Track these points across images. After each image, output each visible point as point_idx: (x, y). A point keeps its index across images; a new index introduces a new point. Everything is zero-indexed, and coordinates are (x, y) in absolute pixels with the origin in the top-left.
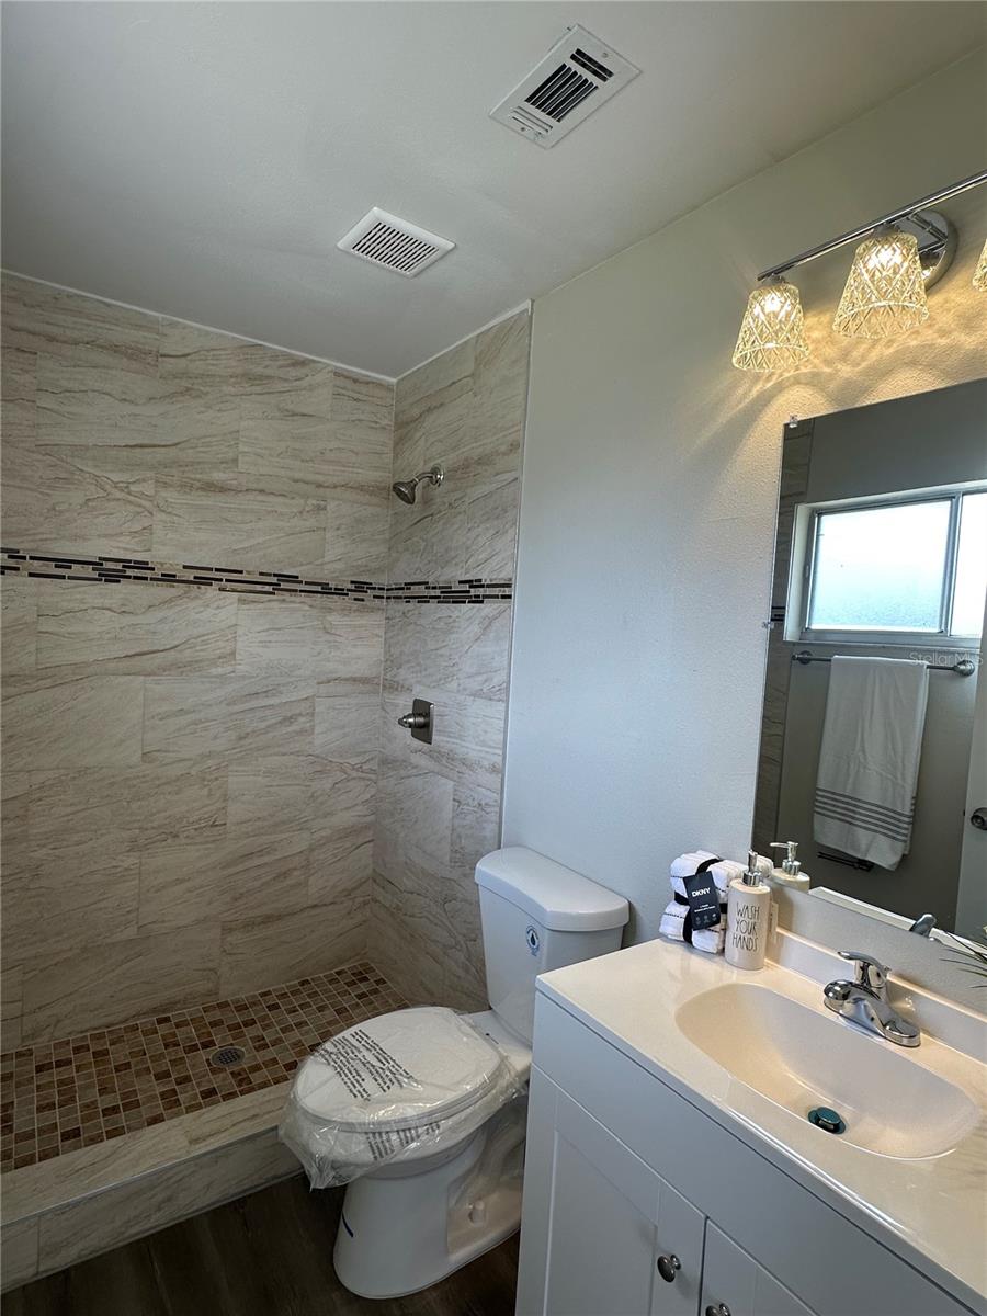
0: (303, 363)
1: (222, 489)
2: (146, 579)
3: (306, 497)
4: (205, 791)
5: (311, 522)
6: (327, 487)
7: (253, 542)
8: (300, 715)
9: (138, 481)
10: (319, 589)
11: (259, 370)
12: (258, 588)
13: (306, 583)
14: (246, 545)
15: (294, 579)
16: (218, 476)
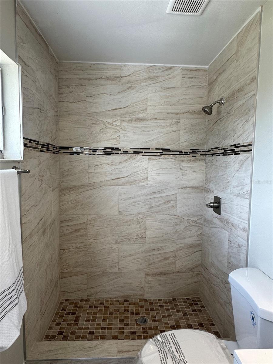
0: (170, 68)
1: (141, 120)
2: (118, 153)
3: (172, 119)
4: (139, 226)
5: (174, 128)
6: (180, 114)
7: (153, 138)
8: (171, 200)
9: (115, 121)
10: (178, 153)
11: (154, 74)
12: (155, 154)
13: (173, 151)
14: (151, 139)
15: (168, 150)
16: (141, 116)
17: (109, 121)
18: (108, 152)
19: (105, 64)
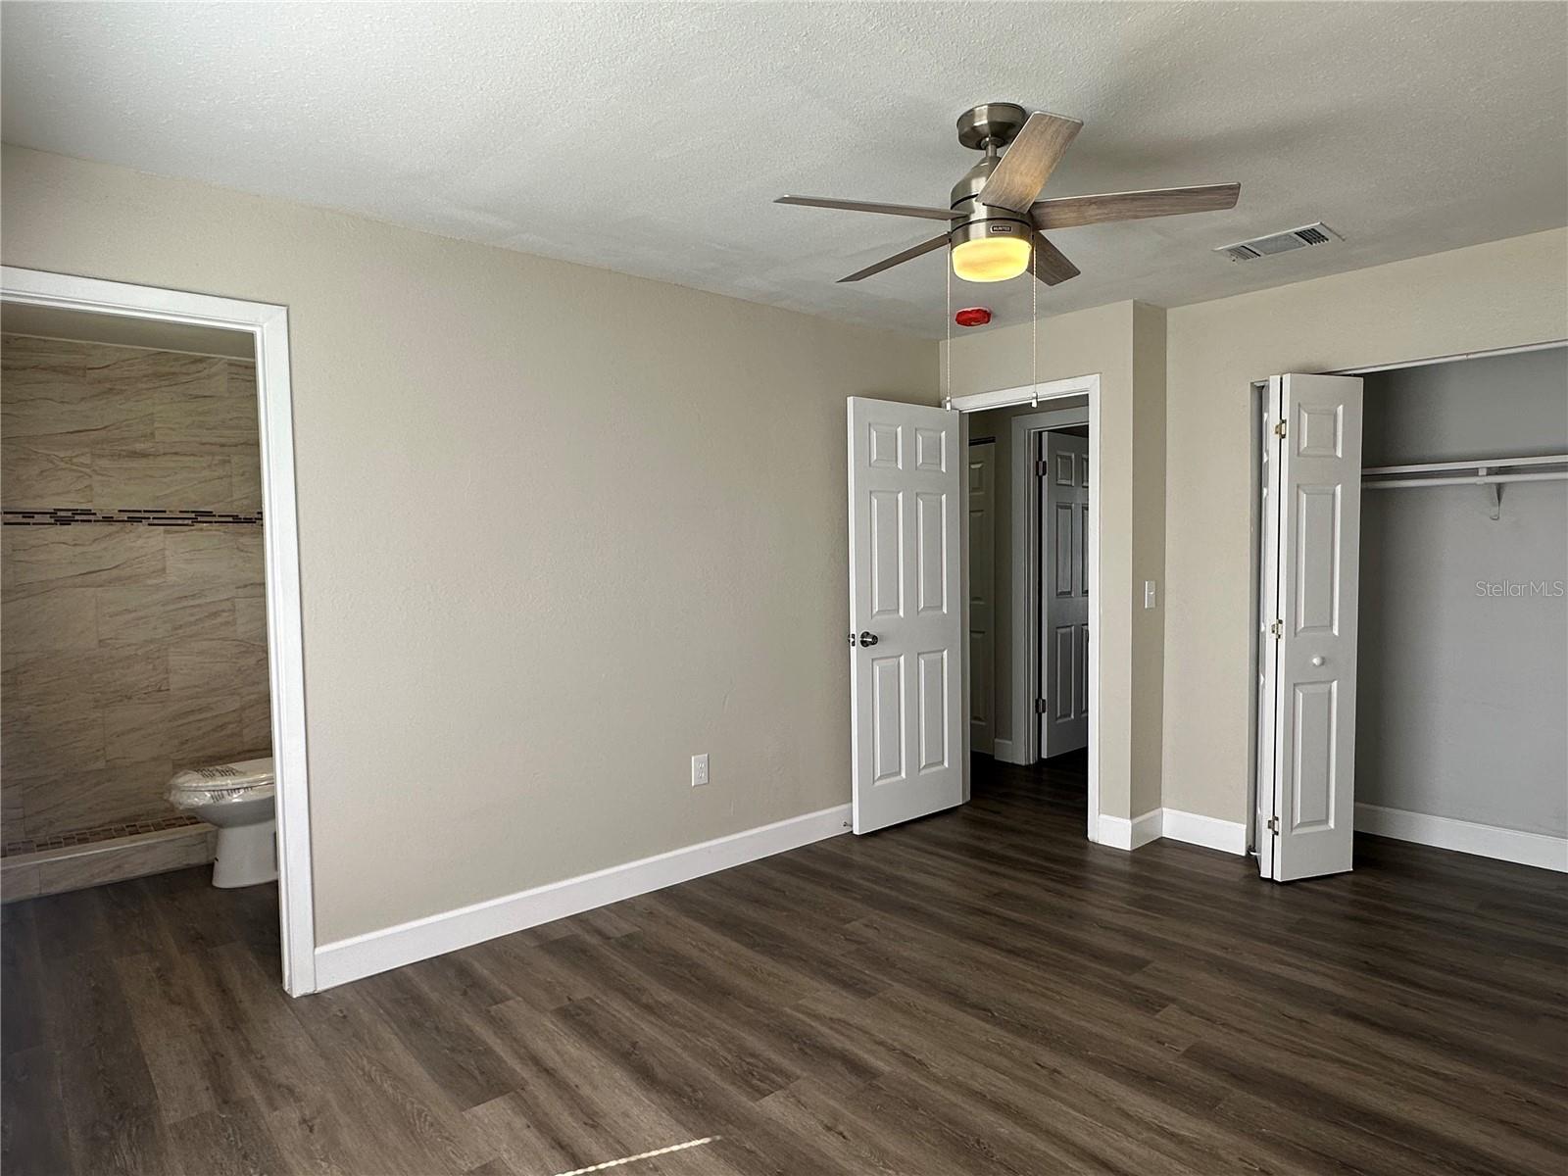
0: (201, 360)
1: (144, 455)
2: (90, 521)
3: (213, 454)
4: (151, 667)
5: (220, 472)
7: (173, 489)
8: (223, 611)
9: (76, 456)
10: (231, 519)
11: (167, 369)
12: (180, 522)
13: (219, 516)
14: (168, 492)
15: (209, 514)
16: (139, 446)
17: (62, 454)
18: (62, 519)
19: (45, 341)
